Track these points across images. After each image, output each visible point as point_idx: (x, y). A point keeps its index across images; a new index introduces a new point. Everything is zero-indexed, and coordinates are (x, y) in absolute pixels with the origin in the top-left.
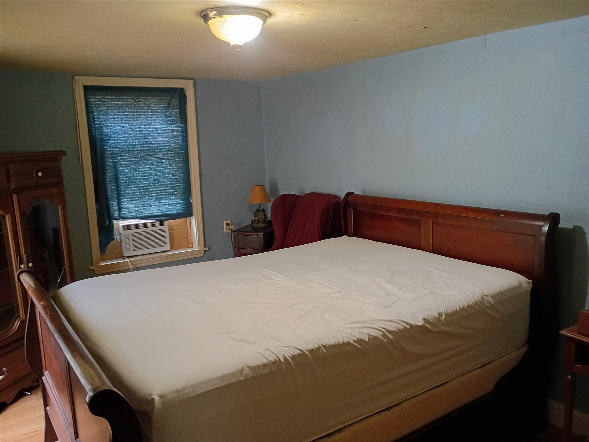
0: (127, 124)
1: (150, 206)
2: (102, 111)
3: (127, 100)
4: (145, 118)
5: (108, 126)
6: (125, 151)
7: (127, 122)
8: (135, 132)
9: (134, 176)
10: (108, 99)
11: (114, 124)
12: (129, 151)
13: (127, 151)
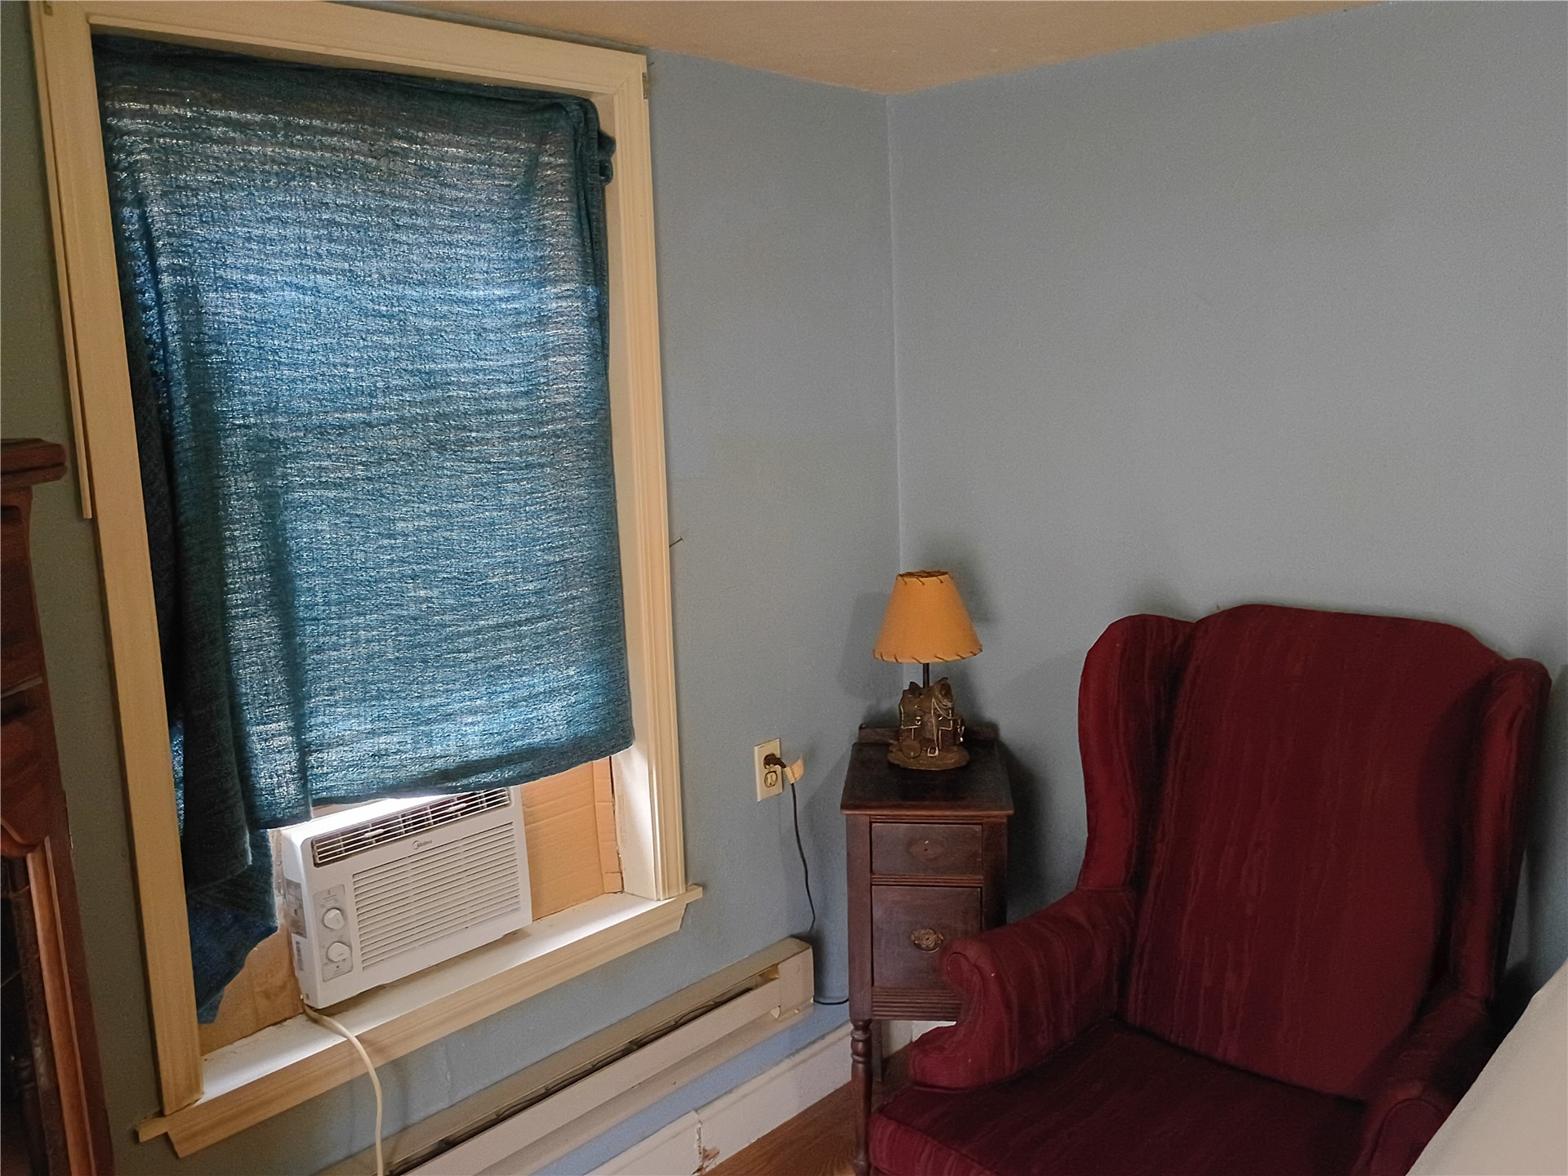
0: (330, 274)
1: (448, 717)
2: (196, 196)
3: (327, 140)
4: (419, 246)
5: (228, 285)
6: (321, 431)
7: (327, 263)
8: (373, 324)
9: (370, 564)
10: (227, 122)
11: (260, 271)
12: (342, 428)
13: (333, 427)
